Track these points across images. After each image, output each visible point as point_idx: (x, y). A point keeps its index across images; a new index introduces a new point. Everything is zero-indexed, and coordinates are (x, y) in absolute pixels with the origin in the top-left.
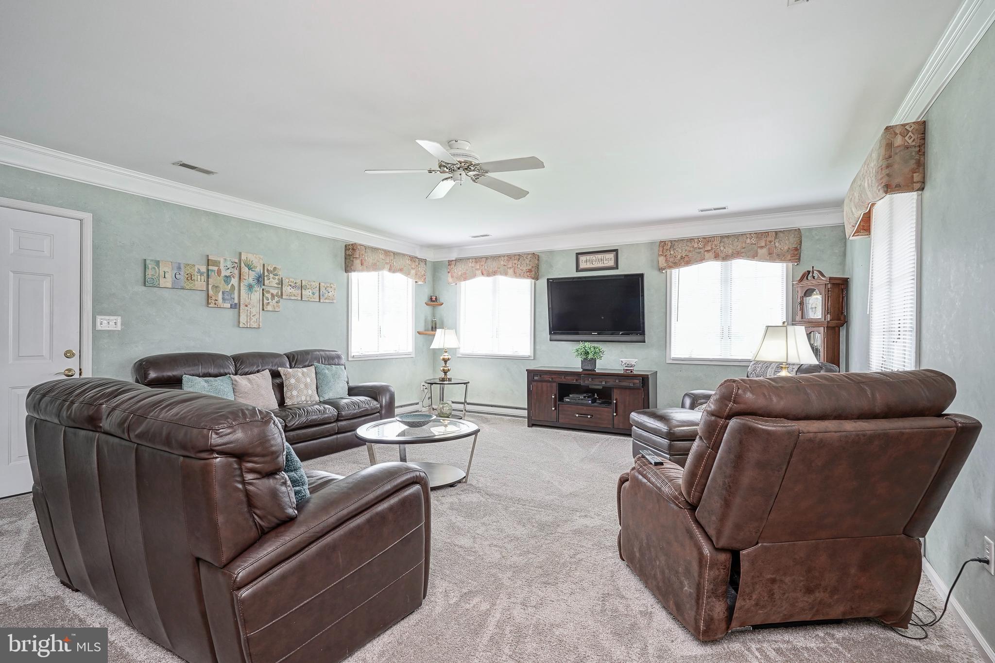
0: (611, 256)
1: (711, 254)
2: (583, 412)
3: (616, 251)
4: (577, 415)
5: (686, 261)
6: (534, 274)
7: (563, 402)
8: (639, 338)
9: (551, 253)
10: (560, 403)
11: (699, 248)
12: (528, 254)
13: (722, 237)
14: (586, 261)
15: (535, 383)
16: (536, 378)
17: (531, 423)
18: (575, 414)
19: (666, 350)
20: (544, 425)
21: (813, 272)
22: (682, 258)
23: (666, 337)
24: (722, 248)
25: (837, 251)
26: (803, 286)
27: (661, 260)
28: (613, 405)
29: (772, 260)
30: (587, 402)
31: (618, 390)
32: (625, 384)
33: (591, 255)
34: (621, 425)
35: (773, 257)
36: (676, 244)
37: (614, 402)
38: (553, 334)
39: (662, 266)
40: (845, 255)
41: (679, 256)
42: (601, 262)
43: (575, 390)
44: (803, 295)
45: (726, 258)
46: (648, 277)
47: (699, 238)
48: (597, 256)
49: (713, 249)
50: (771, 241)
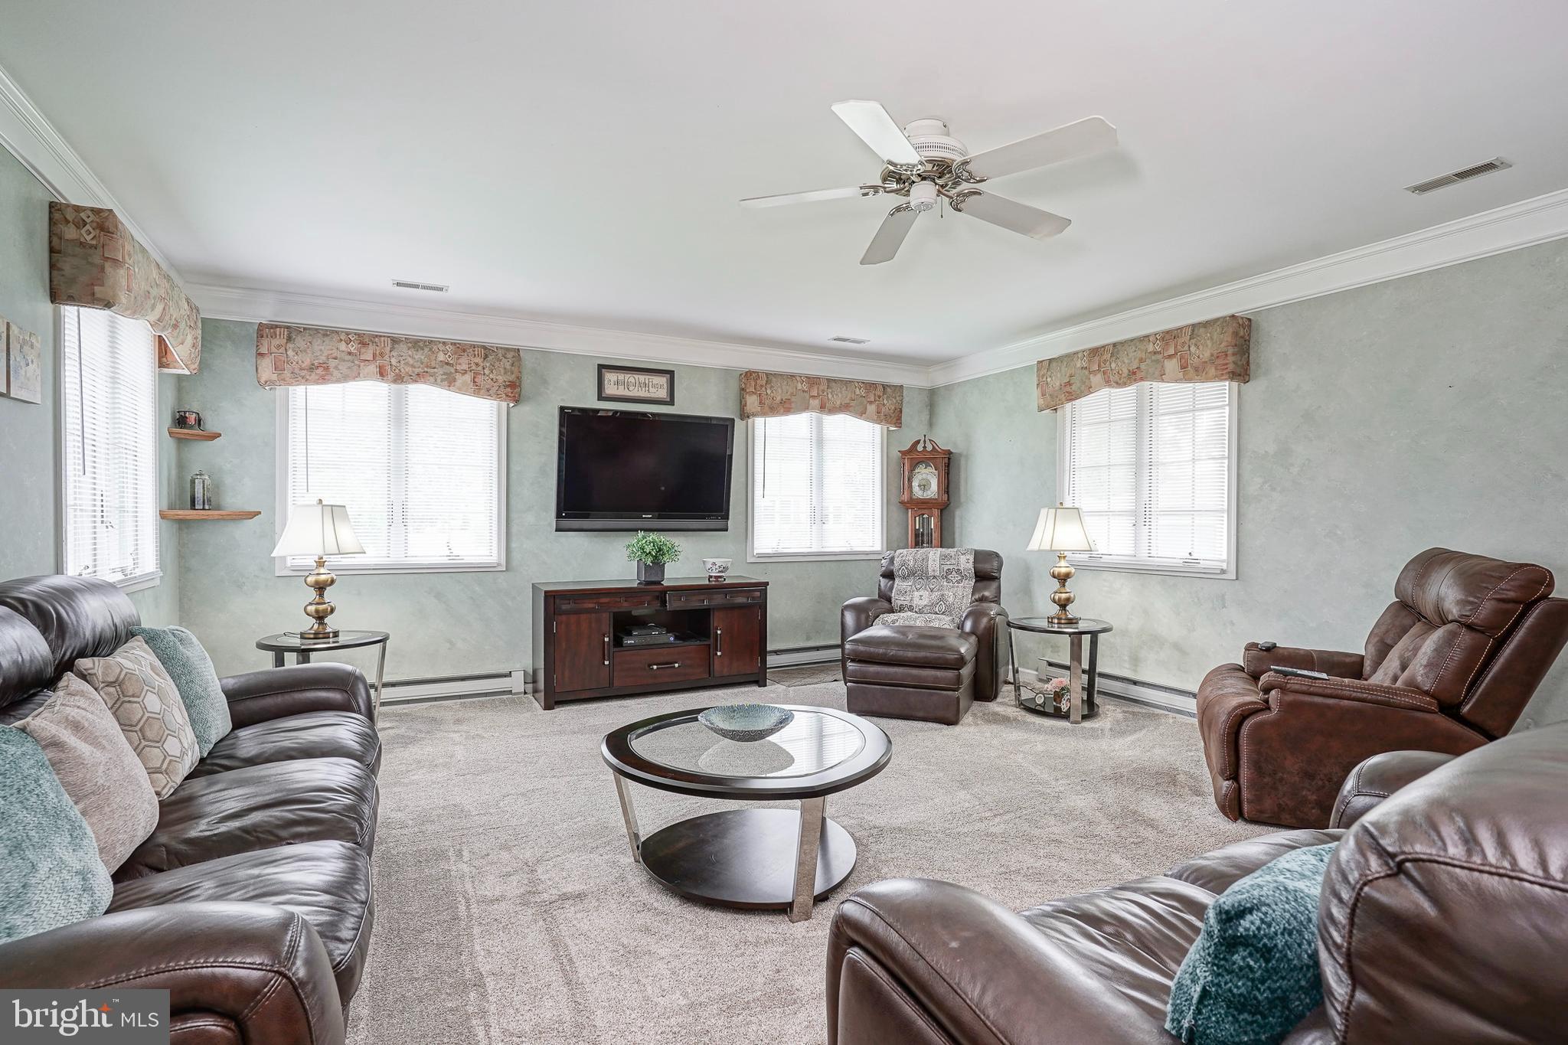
0: (663, 380)
1: (816, 403)
2: (662, 659)
3: (671, 373)
4: (655, 667)
5: (785, 407)
6: (514, 391)
7: (622, 646)
8: (718, 523)
9: (545, 353)
10: (615, 649)
11: (803, 391)
12: (508, 350)
13: (829, 380)
14: (617, 383)
15: (564, 618)
16: (564, 607)
17: (553, 701)
18: (649, 665)
19: (746, 542)
20: (583, 697)
21: (925, 441)
22: (782, 402)
23: (747, 522)
24: (830, 396)
25: (923, 419)
26: (913, 457)
27: (752, 401)
28: (712, 639)
29: (878, 421)
30: (666, 641)
31: (716, 613)
32: (741, 600)
33: (627, 374)
34: (726, 672)
35: (881, 418)
36: (774, 379)
37: (719, 632)
38: (564, 517)
39: (754, 410)
40: (931, 424)
41: (779, 398)
42: (644, 389)
43: (640, 623)
44: (912, 469)
45: (833, 411)
46: (739, 425)
47: (801, 377)
48: (636, 377)
49: (819, 395)
50: (879, 397)
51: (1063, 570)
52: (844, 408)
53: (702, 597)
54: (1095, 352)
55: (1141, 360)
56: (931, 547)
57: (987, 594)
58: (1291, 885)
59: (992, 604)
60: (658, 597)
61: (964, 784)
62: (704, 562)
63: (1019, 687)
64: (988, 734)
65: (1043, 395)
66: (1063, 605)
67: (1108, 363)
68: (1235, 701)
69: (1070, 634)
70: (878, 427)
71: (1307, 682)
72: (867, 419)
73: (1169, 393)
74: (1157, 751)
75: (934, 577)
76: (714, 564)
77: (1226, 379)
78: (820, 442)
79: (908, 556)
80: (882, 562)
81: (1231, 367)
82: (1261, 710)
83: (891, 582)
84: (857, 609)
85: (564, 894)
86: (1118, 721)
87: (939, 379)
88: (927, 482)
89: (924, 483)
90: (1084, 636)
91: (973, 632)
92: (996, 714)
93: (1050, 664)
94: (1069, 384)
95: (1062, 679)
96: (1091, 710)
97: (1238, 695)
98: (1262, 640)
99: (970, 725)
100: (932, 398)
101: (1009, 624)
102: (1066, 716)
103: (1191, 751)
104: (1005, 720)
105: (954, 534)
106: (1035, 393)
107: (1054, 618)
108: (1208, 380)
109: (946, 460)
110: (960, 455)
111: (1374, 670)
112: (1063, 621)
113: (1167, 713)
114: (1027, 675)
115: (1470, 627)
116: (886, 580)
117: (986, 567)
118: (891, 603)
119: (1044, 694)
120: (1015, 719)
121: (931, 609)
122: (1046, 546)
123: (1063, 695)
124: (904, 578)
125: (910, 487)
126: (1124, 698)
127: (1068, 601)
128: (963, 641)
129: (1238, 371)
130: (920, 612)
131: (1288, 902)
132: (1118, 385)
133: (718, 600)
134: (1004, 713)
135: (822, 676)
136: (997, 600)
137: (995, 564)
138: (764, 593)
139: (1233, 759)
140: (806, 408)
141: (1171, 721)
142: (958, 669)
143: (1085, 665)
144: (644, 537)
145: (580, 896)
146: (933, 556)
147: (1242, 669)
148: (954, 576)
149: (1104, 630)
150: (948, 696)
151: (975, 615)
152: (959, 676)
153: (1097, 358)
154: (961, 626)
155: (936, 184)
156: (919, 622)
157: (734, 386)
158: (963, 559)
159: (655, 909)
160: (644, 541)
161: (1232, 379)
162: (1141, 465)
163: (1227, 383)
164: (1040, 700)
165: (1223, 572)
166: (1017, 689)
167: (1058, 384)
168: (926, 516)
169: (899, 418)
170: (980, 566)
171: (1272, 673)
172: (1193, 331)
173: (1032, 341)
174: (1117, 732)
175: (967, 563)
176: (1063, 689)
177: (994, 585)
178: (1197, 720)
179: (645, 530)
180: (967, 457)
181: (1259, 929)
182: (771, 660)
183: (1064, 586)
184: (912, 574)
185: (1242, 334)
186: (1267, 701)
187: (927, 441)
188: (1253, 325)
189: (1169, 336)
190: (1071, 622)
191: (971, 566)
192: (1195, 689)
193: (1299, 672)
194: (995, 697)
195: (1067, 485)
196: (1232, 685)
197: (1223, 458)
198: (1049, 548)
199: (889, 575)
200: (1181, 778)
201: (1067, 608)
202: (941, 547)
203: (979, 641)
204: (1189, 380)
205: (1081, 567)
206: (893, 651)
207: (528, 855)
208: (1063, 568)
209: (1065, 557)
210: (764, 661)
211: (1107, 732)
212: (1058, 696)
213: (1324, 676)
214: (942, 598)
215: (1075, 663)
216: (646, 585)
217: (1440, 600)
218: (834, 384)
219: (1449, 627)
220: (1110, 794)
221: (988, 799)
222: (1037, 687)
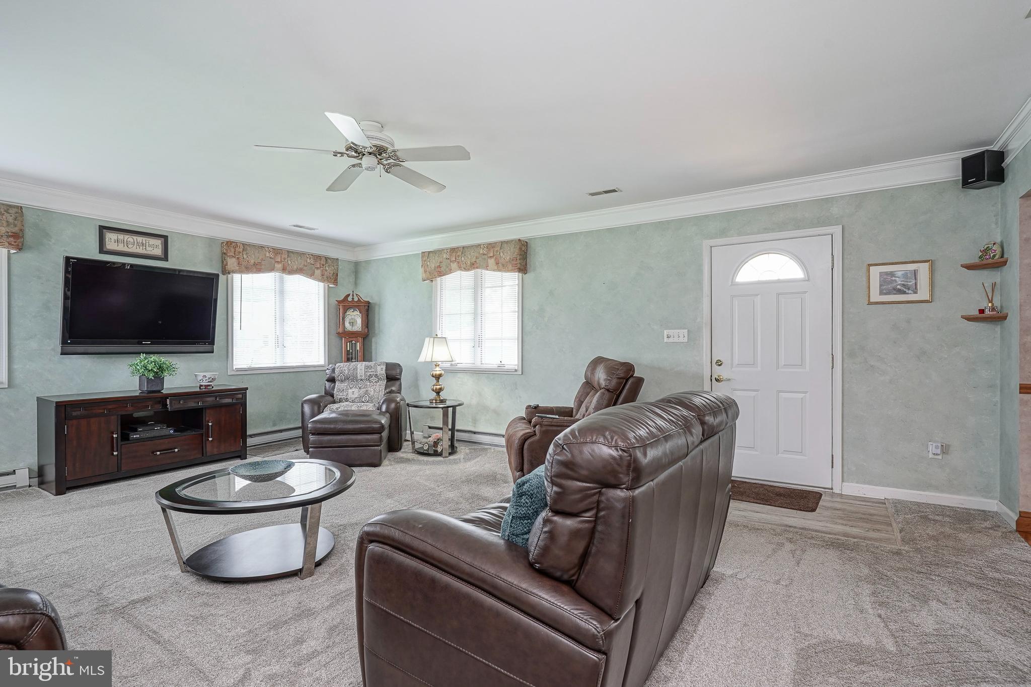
0: (158, 242)
1: (279, 266)
2: (164, 447)
3: (165, 238)
4: (158, 453)
5: (257, 268)
6: (16, 241)
7: (128, 440)
8: (207, 347)
9: (45, 212)
10: (123, 443)
11: (270, 258)
14: (117, 241)
15: (75, 422)
16: (74, 414)
17: (63, 487)
18: (153, 452)
19: (227, 361)
20: (93, 482)
21: (353, 295)
22: (255, 264)
23: (227, 346)
24: (289, 262)
25: (351, 281)
26: (347, 304)
27: (232, 263)
28: (204, 430)
29: (322, 280)
30: (167, 433)
31: (208, 411)
32: (228, 400)
33: (126, 235)
34: (215, 451)
35: (323, 278)
36: (248, 248)
37: (210, 424)
38: (69, 343)
39: (233, 269)
40: (356, 284)
41: (252, 261)
42: (141, 247)
43: (142, 422)
44: (345, 312)
45: (291, 272)
46: (222, 278)
47: (269, 248)
48: (135, 238)
49: (281, 261)
50: (323, 265)
51: (438, 373)
52: (299, 271)
53: (197, 400)
54: (453, 250)
55: (477, 258)
56: (358, 361)
57: (393, 388)
58: (538, 474)
59: (397, 394)
60: (160, 401)
61: (389, 496)
62: (196, 376)
63: (414, 442)
64: (399, 469)
65: (425, 272)
66: (438, 392)
67: (460, 257)
68: (522, 433)
69: (442, 408)
70: (322, 284)
71: (551, 420)
72: (315, 279)
73: (491, 277)
74: (487, 465)
75: (361, 380)
76: (205, 376)
77: (516, 272)
78: (282, 292)
79: (343, 367)
80: (327, 371)
81: (519, 265)
82: (533, 436)
83: (333, 384)
84: (312, 402)
85: (133, 601)
86: (467, 454)
87: (362, 257)
88: (354, 321)
89: (352, 321)
90: (449, 408)
91: (387, 411)
92: (402, 458)
93: (430, 427)
94: (439, 267)
95: (438, 434)
96: (453, 450)
97: (522, 430)
98: (533, 404)
99: (387, 466)
100: (357, 268)
101: (408, 405)
102: (440, 455)
103: (502, 463)
104: (407, 461)
105: (371, 353)
106: (421, 270)
107: (433, 400)
108: (508, 271)
109: (367, 308)
110: (375, 304)
111: (577, 414)
112: (438, 401)
113: (490, 447)
114: (418, 435)
115: (608, 390)
116: (330, 383)
117: (393, 373)
118: (334, 397)
119: (427, 443)
120: (413, 460)
121: (360, 399)
122: (429, 359)
123: (439, 443)
124: (342, 381)
125: (344, 323)
126: (470, 442)
127: (441, 389)
128: (382, 416)
129: (522, 268)
130: (353, 402)
131: (538, 478)
132: (466, 269)
133: (210, 400)
134: (406, 457)
135: (287, 448)
136: (399, 392)
137: (398, 371)
138: (245, 395)
139: (521, 461)
140: (271, 269)
141: (493, 451)
142: (381, 433)
143: (450, 427)
144: (145, 358)
145: (147, 599)
146: (360, 367)
147: (524, 419)
148: (374, 379)
149: (460, 405)
150: (374, 450)
151: (388, 401)
152: (381, 437)
153: (454, 254)
154: (379, 408)
155: (377, 158)
156: (354, 407)
157: (217, 251)
158: (379, 368)
159: (208, 593)
160: (146, 361)
161: (519, 272)
162: (477, 315)
163: (517, 274)
164: (426, 448)
165: (516, 371)
166: (413, 443)
167: (433, 266)
168: (354, 342)
169: (336, 280)
170: (390, 372)
171: (537, 417)
172: (502, 245)
173: (418, 239)
174: (467, 459)
175: (381, 371)
176: (438, 440)
177: (398, 383)
178: (505, 449)
179: (146, 353)
180: (379, 306)
181: (529, 488)
182: (250, 441)
183: (438, 381)
184: (347, 378)
185: (523, 249)
186: (535, 431)
187: (355, 295)
188: (529, 245)
189: (491, 246)
190: (442, 401)
191: (384, 372)
192: (503, 432)
193: (548, 416)
194: (400, 449)
195: (438, 325)
196: (521, 426)
197: (516, 312)
198: (430, 360)
199: (332, 380)
200: (498, 476)
201: (440, 394)
202: (364, 361)
203: (391, 416)
204: (499, 270)
205: (447, 371)
206: (340, 426)
207: (90, 586)
208: (438, 371)
209: (439, 365)
210: (245, 442)
211: (462, 460)
212: (436, 444)
213: (557, 417)
214: (367, 392)
215: (445, 426)
216: (148, 393)
217: (599, 379)
218: (292, 254)
219: (602, 390)
220: (466, 489)
221: (404, 501)
222: (423, 441)
